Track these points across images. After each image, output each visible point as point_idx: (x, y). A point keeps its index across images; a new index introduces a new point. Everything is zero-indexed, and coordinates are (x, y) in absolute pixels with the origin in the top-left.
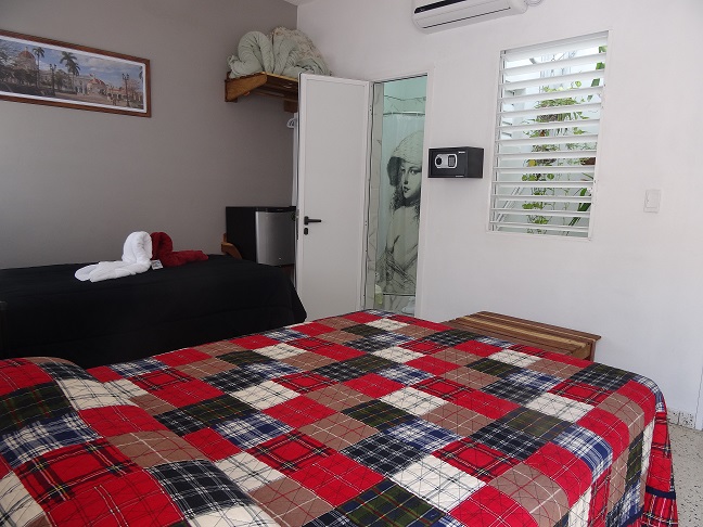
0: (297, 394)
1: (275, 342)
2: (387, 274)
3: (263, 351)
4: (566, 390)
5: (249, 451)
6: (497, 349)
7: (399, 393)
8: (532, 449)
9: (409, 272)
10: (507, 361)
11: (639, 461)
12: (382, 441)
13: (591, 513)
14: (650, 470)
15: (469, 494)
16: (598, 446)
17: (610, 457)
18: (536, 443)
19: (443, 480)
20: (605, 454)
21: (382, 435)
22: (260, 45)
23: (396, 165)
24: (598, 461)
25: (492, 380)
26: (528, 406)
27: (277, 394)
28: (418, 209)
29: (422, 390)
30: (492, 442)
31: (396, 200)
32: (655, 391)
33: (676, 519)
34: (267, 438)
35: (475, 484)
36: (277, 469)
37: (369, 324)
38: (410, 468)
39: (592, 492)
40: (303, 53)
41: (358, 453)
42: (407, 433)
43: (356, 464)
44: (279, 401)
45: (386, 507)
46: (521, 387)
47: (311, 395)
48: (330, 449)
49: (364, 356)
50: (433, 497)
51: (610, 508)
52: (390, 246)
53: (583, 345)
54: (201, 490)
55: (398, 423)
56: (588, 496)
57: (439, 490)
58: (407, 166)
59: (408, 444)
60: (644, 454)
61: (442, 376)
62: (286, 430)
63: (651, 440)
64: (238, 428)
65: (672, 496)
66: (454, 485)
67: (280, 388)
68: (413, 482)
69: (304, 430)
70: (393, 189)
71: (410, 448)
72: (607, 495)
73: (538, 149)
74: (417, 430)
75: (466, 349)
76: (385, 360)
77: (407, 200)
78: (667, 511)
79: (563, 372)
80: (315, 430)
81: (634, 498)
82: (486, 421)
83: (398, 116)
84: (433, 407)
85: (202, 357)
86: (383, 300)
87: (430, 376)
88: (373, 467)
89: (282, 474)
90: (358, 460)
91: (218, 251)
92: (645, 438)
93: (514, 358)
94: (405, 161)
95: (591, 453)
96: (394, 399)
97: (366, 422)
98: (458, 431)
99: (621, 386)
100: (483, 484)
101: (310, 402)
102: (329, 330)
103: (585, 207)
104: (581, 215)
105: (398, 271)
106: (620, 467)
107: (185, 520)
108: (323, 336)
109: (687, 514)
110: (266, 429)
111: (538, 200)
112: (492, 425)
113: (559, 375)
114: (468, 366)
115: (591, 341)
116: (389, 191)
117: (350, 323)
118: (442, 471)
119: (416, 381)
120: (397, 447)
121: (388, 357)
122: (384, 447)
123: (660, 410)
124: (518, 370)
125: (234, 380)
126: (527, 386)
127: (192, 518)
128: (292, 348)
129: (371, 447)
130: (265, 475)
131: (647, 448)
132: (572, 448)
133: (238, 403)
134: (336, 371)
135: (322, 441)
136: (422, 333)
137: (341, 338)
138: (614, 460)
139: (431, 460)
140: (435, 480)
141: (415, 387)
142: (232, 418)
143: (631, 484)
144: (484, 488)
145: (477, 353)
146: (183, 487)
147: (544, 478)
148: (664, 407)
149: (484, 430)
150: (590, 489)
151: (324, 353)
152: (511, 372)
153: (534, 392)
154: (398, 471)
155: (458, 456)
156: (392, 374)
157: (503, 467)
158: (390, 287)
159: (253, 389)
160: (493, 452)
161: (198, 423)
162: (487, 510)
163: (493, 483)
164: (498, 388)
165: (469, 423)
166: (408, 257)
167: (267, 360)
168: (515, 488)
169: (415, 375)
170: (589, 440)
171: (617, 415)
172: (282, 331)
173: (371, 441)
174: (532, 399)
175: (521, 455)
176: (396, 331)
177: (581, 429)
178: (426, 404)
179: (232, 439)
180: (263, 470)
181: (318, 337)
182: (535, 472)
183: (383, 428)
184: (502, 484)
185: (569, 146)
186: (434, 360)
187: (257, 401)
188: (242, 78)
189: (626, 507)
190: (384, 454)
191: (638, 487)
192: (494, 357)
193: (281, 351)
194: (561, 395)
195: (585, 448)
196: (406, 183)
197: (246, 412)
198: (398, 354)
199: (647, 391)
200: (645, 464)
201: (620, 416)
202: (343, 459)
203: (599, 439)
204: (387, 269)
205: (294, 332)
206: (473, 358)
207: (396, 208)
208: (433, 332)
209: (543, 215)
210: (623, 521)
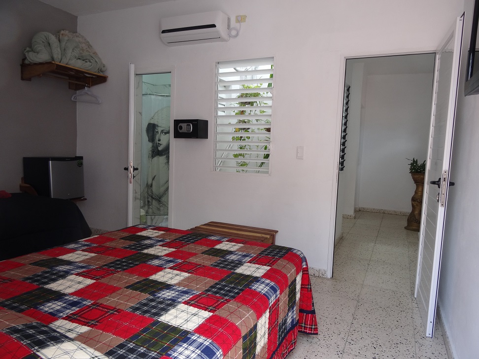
0: (93, 281)
1: (73, 250)
2: (148, 202)
3: (66, 257)
4: (257, 260)
5: (64, 319)
6: (219, 242)
7: (161, 273)
8: (238, 293)
9: (163, 199)
10: (225, 248)
11: (295, 294)
12: (152, 300)
13: (269, 323)
14: (300, 299)
15: (204, 320)
16: (272, 288)
17: (278, 292)
18: (240, 290)
19: (189, 316)
20: (275, 291)
21: (151, 297)
22: (50, 42)
23: (152, 129)
24: (272, 295)
25: (217, 259)
26: (236, 271)
27: (79, 283)
28: (168, 158)
29: (175, 269)
30: (216, 293)
31: (153, 152)
32: (301, 256)
33: (316, 325)
34: (76, 309)
35: (207, 314)
36: (85, 325)
37: (139, 234)
38: (170, 312)
39: (270, 312)
40: (83, 50)
41: (137, 309)
42: (167, 294)
43: (136, 315)
44: (81, 286)
45: (156, 334)
46: (233, 262)
47: (103, 281)
48: (119, 309)
49: (137, 254)
50: (184, 325)
51: (280, 321)
52: (150, 182)
53: (268, 236)
54: (41, 337)
55: (161, 289)
56: (267, 314)
57: (187, 321)
58: (159, 130)
59: (168, 300)
60: (297, 290)
61: (187, 260)
62: (88, 303)
63: (300, 283)
64: (54, 306)
65: (313, 312)
66: (195, 317)
67: (81, 279)
68: (172, 319)
69: (100, 301)
70: (150, 144)
71: (169, 302)
72: (278, 313)
73: (240, 121)
74: (173, 292)
75: (201, 244)
76: (151, 255)
77: (160, 152)
78: (311, 321)
79: (255, 252)
80: (108, 300)
81: (293, 316)
82: (212, 282)
83: (152, 97)
84: (182, 278)
85: (18, 265)
86: (146, 219)
87: (180, 261)
88: (147, 315)
89: (89, 328)
90: (138, 313)
91: (18, 191)
92: (297, 282)
93: (229, 246)
94: (158, 126)
95: (269, 291)
96: (159, 277)
97: (141, 291)
98: (197, 289)
99: (284, 255)
100: (211, 314)
101: (103, 284)
102: (111, 240)
103: (267, 156)
104: (265, 161)
105: (156, 199)
106: (284, 298)
107: (34, 353)
108: (108, 244)
109: (322, 322)
110: (74, 304)
111: (242, 152)
112: (217, 284)
113: (253, 253)
114: (202, 253)
115: (273, 234)
116: (148, 146)
117: (126, 234)
118: (189, 311)
119: (171, 265)
120: (161, 303)
121: (152, 253)
122: (153, 304)
123: (305, 267)
124: (231, 253)
125: (46, 278)
126: (236, 260)
127: (38, 351)
128: (86, 253)
129: (145, 305)
130: (77, 330)
131: (298, 287)
132: (259, 290)
133: (51, 292)
134: (118, 264)
135: (114, 306)
136: (174, 236)
137: (120, 244)
138: (281, 294)
139: (182, 306)
140: (184, 316)
141: (171, 268)
142: (49, 301)
143: (291, 307)
144: (212, 316)
145: (207, 245)
146: (28, 337)
147: (244, 306)
148: (307, 265)
149: (212, 287)
150: (268, 310)
151: (110, 255)
152: (227, 254)
153: (240, 263)
154: (162, 315)
155: (198, 302)
156: (156, 262)
157: (223, 304)
158: (150, 210)
159: (61, 281)
160: (217, 298)
161: (23, 307)
162: (214, 327)
163: (217, 313)
164: (220, 263)
165: (203, 284)
166: (162, 189)
167: (69, 263)
168: (229, 313)
169: (170, 261)
170: (267, 285)
171: (282, 270)
172: (77, 243)
173: (145, 302)
174: (239, 267)
175: (233, 297)
176: (157, 237)
177: (263, 280)
178: (178, 277)
179: (51, 313)
180: (76, 328)
181: (105, 245)
182: (239, 304)
183: (152, 294)
184: (222, 313)
185: (257, 120)
186: (182, 252)
187: (65, 289)
188: (35, 64)
189: (289, 321)
190: (154, 307)
191: (295, 309)
192: (218, 247)
193: (78, 256)
194: (254, 263)
195: (265, 289)
196: (159, 140)
197: (58, 296)
198: (159, 250)
199: (297, 256)
200: (298, 296)
201: (284, 271)
202: (128, 314)
203: (272, 284)
204: (148, 198)
205: (86, 243)
206: (205, 248)
207: (153, 157)
208: (181, 235)
209: (245, 161)
210: (288, 328)
